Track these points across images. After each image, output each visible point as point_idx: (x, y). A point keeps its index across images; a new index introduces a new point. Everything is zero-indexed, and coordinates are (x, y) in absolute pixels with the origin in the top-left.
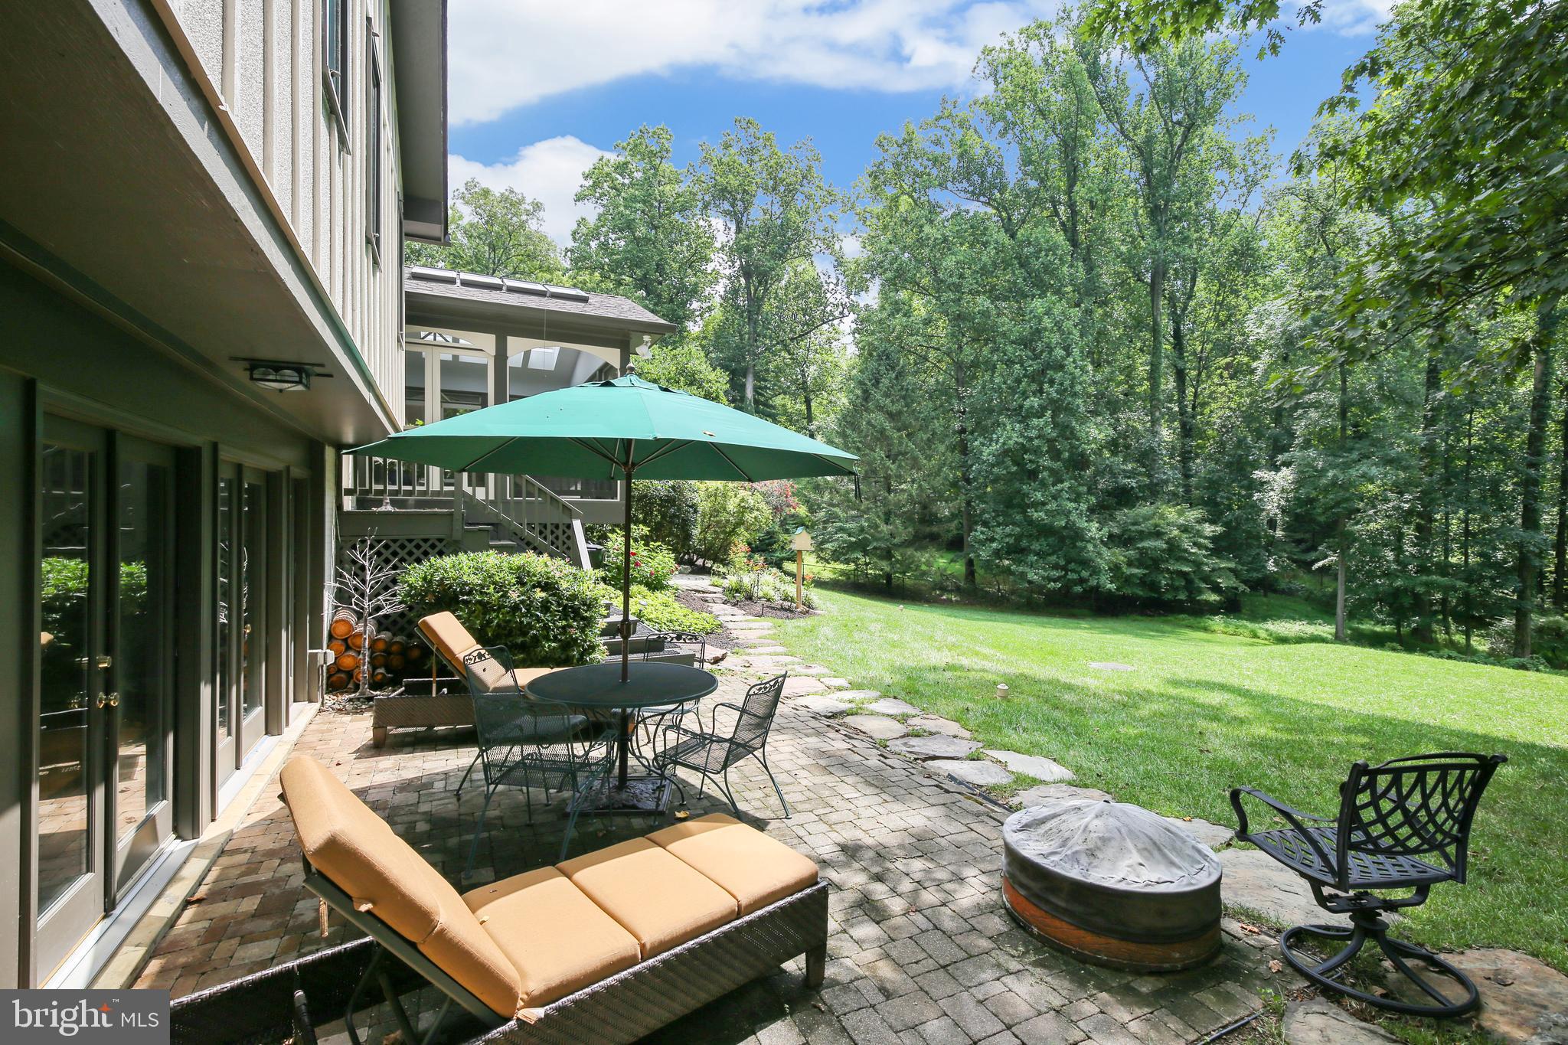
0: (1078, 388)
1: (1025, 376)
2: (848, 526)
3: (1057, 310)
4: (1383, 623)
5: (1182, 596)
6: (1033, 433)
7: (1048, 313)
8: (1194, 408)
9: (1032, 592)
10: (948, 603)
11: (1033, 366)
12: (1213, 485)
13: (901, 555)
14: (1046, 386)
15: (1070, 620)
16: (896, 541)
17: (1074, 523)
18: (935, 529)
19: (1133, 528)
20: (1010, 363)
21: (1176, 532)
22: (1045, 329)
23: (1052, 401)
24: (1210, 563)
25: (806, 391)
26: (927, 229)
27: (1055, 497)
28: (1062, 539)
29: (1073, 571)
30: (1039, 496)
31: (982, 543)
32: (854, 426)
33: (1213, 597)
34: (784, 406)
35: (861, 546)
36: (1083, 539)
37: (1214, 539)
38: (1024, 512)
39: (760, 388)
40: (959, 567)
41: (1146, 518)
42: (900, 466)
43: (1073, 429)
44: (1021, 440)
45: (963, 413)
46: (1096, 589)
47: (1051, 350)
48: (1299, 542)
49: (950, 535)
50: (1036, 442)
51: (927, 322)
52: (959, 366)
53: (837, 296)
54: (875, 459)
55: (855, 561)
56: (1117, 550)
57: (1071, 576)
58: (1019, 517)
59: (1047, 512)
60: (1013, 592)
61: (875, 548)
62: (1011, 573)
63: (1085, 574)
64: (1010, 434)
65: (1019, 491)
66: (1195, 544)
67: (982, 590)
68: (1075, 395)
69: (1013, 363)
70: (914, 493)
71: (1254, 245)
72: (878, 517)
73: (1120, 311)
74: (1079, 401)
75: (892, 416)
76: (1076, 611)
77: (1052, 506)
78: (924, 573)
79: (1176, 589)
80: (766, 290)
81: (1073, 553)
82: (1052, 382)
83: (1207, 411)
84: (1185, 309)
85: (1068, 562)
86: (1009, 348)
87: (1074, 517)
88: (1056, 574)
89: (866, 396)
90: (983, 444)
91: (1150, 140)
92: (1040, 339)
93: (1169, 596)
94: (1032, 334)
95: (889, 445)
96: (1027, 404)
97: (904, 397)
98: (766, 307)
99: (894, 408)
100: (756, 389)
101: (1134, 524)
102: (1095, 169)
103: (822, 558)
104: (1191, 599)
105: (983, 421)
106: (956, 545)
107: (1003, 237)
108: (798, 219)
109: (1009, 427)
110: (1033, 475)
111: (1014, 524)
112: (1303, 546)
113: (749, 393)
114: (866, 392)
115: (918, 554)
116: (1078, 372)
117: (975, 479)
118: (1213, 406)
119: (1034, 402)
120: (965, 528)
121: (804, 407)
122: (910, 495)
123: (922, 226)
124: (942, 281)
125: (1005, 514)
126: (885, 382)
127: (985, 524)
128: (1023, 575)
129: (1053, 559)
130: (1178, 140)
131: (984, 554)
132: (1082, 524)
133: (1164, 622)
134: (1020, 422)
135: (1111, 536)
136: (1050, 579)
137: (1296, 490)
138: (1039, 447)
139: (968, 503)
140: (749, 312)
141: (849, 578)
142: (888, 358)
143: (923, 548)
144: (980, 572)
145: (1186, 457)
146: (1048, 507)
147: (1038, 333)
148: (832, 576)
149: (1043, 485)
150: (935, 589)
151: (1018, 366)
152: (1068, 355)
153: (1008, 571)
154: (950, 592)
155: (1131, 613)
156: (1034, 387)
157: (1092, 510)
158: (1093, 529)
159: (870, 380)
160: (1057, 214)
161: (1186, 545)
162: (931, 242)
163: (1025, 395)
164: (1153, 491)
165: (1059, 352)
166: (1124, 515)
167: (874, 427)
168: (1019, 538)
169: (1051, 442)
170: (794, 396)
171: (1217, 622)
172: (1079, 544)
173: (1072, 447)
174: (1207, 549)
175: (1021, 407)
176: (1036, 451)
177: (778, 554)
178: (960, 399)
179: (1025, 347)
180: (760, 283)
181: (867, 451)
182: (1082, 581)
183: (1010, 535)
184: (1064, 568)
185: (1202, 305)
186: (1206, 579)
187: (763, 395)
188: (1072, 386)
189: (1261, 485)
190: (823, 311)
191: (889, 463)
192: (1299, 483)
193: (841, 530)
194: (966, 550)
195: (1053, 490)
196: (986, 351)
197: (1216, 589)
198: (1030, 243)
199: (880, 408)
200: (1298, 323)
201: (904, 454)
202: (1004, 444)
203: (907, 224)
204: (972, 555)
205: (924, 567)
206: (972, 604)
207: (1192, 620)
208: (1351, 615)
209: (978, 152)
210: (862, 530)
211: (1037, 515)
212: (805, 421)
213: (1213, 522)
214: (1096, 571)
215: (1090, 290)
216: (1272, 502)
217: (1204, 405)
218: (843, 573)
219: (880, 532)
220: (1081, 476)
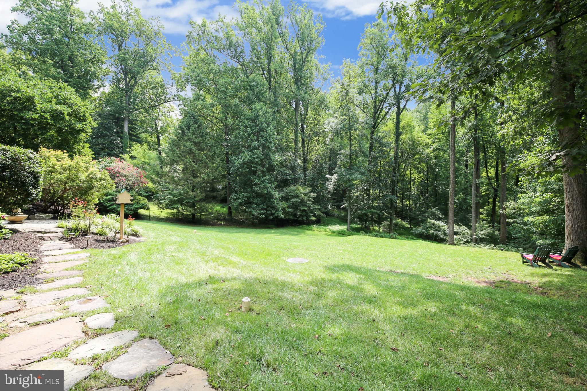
0: (272, 140)
1: (252, 133)
2: (173, 192)
3: (264, 108)
4: (359, 224)
5: (305, 219)
6: (255, 156)
7: (261, 109)
8: (307, 153)
9: (254, 219)
10: (221, 225)
11: (255, 130)
12: (313, 179)
13: (200, 205)
14: (260, 138)
15: (268, 230)
16: (197, 199)
17: (270, 192)
18: (215, 194)
19: (289, 194)
20: (246, 127)
21: (303, 196)
22: (260, 115)
23: (262, 144)
24: (313, 207)
25: (157, 133)
26: (212, 65)
27: (263, 182)
28: (265, 198)
29: (269, 210)
30: (257, 181)
31: (234, 200)
32: (178, 146)
33: (314, 219)
34: (146, 138)
35: (180, 202)
36: (273, 198)
37: (314, 198)
38: (251, 188)
39: (133, 128)
40: (225, 210)
41: (294, 191)
42: (199, 166)
43: (270, 156)
44: (250, 158)
45: (227, 146)
46: (277, 217)
47: (262, 124)
48: (334, 199)
49: (222, 197)
50: (256, 160)
51: (213, 106)
52: (226, 126)
53: (172, 90)
54: (187, 162)
55: (177, 208)
56: (284, 202)
57: (269, 212)
58: (249, 190)
59: (260, 187)
60: (247, 219)
61: (187, 202)
62: (246, 212)
63: (273, 211)
64: (246, 155)
65: (249, 179)
66: (309, 200)
67: (234, 219)
68: (271, 142)
69: (248, 127)
70: (206, 178)
71: (325, 99)
72: (189, 188)
73: (285, 115)
74: (272, 145)
75: (195, 143)
76: (270, 226)
77: (262, 185)
78: (210, 213)
79: (303, 216)
80: (136, 82)
81: (269, 204)
82: (262, 137)
83: (311, 155)
84: (305, 118)
85: (268, 207)
86: (246, 121)
87: (270, 190)
88: (263, 212)
89: (183, 133)
90: (235, 159)
91: (295, 53)
92: (258, 119)
93: (300, 219)
94: (255, 117)
95: (194, 156)
96: (253, 144)
97: (202, 136)
98: (135, 90)
99: (197, 140)
100: (130, 129)
101: (290, 192)
102: (277, 58)
103: (160, 207)
104: (307, 219)
105: (236, 150)
106: (224, 201)
107: (244, 77)
108: (152, 51)
109: (246, 153)
110: (255, 173)
111: (248, 192)
112: (335, 201)
113: (126, 129)
114: (183, 132)
115: (207, 205)
116: (271, 133)
117: (232, 174)
118: (313, 153)
119: (255, 143)
120: (228, 194)
121: (156, 140)
122: (204, 179)
123: (210, 64)
124: (218, 89)
125: (244, 188)
126: (192, 128)
127: (236, 192)
128: (251, 213)
129: (262, 206)
130: (304, 56)
131: (235, 205)
132: (273, 192)
133: (299, 228)
134: (250, 151)
135: (282, 197)
136: (261, 214)
137: (338, 182)
138: (257, 162)
139: (229, 183)
140: (126, 91)
141: (174, 216)
142: (194, 118)
143: (209, 202)
144: (234, 212)
145: (305, 170)
146: (261, 186)
147: (257, 116)
148: (166, 215)
149: (259, 177)
150: (214, 220)
151: (249, 129)
152: (268, 127)
153: (244, 211)
154: (221, 220)
155: (288, 225)
156: (255, 138)
157: (276, 187)
158: (276, 194)
159: (185, 127)
160: (264, 74)
161: (306, 200)
162: (214, 71)
163: (252, 140)
164: (295, 181)
165: (265, 125)
166: (286, 189)
167: (187, 147)
168: (249, 198)
169: (262, 160)
170: (151, 134)
171: (315, 227)
172: (271, 200)
173: (269, 163)
174: (312, 202)
175: (251, 145)
176: (256, 163)
177: (134, 206)
178: (226, 140)
179: (252, 122)
180: (132, 78)
181: (184, 158)
182: (272, 214)
183: (246, 197)
184: (265, 209)
185: (310, 118)
186: (312, 212)
187: (135, 132)
188: (270, 138)
189: (328, 179)
190: (165, 97)
191: (194, 164)
192: (339, 179)
193: (170, 194)
194: (228, 203)
195: (262, 179)
196: (237, 122)
197: (314, 216)
198: (254, 81)
199: (190, 140)
200: (339, 126)
201: (201, 161)
202: (244, 159)
203: (204, 62)
204: (230, 205)
205: (210, 211)
206: (230, 225)
207: (308, 227)
208: (351, 222)
209: (234, 39)
210: (180, 194)
211: (256, 189)
212: (157, 146)
213: (313, 193)
214: (277, 210)
215: (275, 104)
216: (330, 186)
217: (310, 152)
218: (172, 214)
219: (189, 195)
220: (272, 175)
